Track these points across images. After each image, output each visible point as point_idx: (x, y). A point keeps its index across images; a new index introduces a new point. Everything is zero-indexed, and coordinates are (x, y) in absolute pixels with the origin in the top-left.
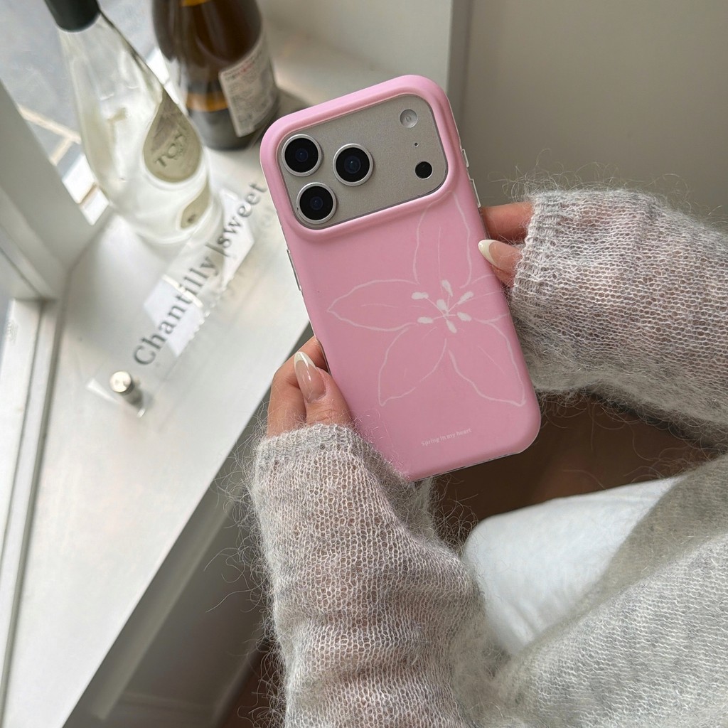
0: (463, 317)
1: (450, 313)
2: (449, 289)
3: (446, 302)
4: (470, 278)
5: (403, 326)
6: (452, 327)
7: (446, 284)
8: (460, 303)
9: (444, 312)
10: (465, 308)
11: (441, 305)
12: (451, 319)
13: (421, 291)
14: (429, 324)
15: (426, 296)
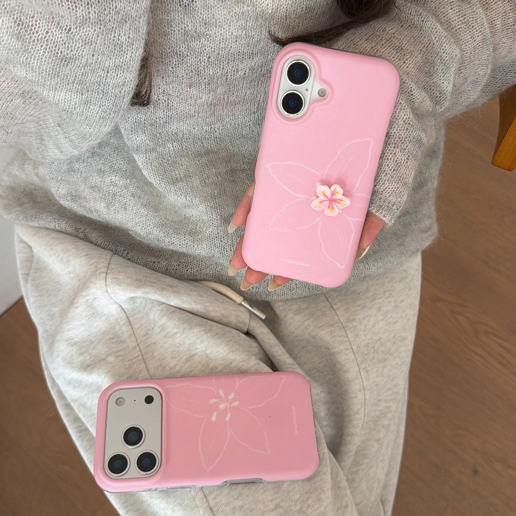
0: (231, 396)
1: (228, 402)
2: (215, 400)
3: (221, 404)
4: (212, 389)
5: (228, 430)
6: (236, 404)
7: (212, 402)
8: (224, 396)
9: (226, 406)
10: (227, 394)
11: (222, 406)
12: (231, 403)
13: (212, 415)
14: (231, 416)
15: (215, 413)
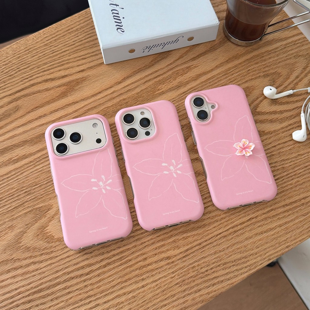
0: (108, 188)
1: (104, 186)
2: (104, 179)
3: (103, 183)
5: (87, 190)
6: (104, 191)
7: (103, 177)
9: (102, 186)
10: (109, 185)
11: (101, 183)
12: (104, 188)
13: (94, 179)
14: (96, 190)
